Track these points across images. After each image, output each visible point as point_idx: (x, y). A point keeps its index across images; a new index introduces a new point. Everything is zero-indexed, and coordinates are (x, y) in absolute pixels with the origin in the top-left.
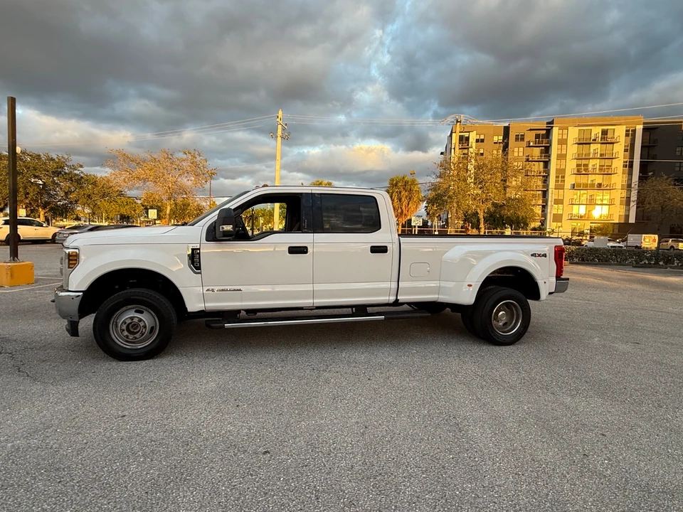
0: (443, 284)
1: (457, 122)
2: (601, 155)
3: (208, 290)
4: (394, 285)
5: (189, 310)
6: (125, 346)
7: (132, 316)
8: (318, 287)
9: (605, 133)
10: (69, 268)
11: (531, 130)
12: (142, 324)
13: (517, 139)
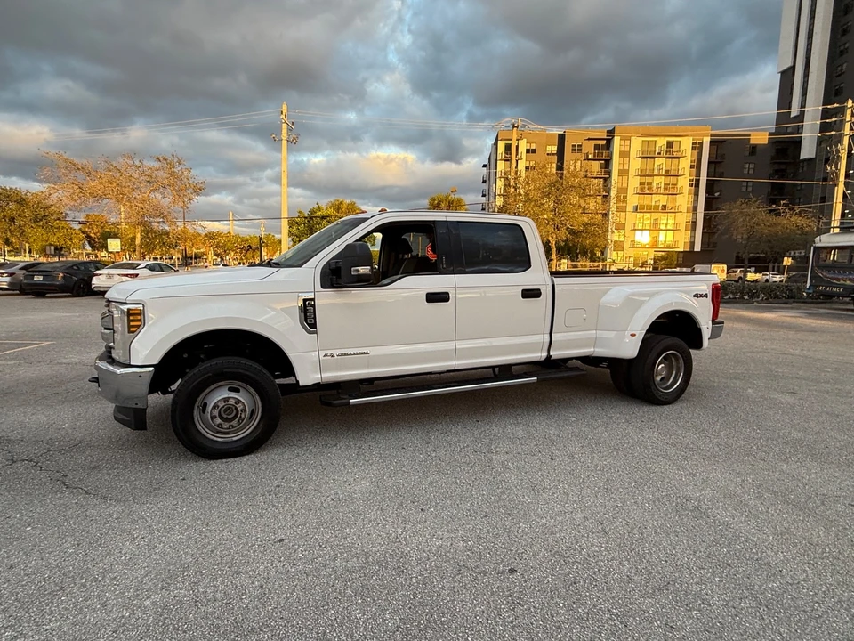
0: (601, 334)
1: (514, 127)
2: (667, 171)
3: (326, 355)
4: (547, 337)
5: (301, 384)
6: (215, 439)
7: (226, 396)
8: (462, 345)
9: (670, 145)
10: (129, 332)
11: (589, 139)
12: (240, 407)
13: (574, 150)
